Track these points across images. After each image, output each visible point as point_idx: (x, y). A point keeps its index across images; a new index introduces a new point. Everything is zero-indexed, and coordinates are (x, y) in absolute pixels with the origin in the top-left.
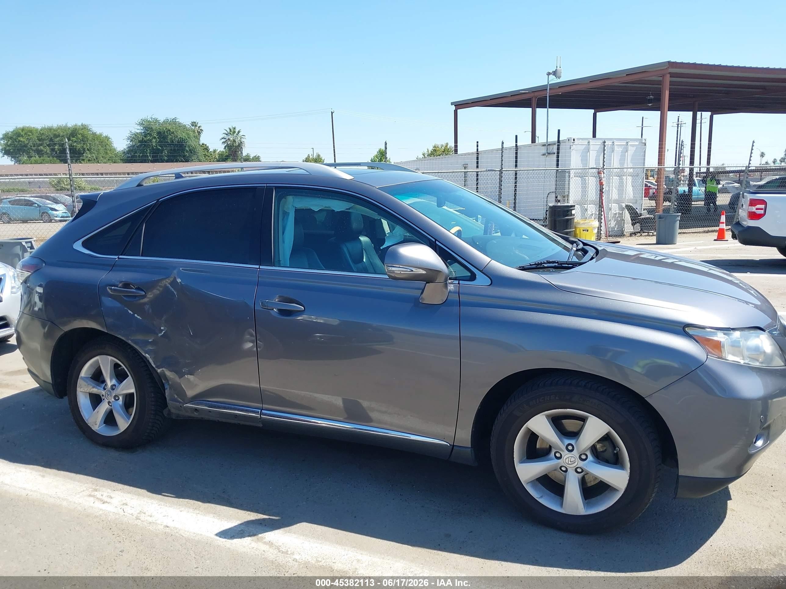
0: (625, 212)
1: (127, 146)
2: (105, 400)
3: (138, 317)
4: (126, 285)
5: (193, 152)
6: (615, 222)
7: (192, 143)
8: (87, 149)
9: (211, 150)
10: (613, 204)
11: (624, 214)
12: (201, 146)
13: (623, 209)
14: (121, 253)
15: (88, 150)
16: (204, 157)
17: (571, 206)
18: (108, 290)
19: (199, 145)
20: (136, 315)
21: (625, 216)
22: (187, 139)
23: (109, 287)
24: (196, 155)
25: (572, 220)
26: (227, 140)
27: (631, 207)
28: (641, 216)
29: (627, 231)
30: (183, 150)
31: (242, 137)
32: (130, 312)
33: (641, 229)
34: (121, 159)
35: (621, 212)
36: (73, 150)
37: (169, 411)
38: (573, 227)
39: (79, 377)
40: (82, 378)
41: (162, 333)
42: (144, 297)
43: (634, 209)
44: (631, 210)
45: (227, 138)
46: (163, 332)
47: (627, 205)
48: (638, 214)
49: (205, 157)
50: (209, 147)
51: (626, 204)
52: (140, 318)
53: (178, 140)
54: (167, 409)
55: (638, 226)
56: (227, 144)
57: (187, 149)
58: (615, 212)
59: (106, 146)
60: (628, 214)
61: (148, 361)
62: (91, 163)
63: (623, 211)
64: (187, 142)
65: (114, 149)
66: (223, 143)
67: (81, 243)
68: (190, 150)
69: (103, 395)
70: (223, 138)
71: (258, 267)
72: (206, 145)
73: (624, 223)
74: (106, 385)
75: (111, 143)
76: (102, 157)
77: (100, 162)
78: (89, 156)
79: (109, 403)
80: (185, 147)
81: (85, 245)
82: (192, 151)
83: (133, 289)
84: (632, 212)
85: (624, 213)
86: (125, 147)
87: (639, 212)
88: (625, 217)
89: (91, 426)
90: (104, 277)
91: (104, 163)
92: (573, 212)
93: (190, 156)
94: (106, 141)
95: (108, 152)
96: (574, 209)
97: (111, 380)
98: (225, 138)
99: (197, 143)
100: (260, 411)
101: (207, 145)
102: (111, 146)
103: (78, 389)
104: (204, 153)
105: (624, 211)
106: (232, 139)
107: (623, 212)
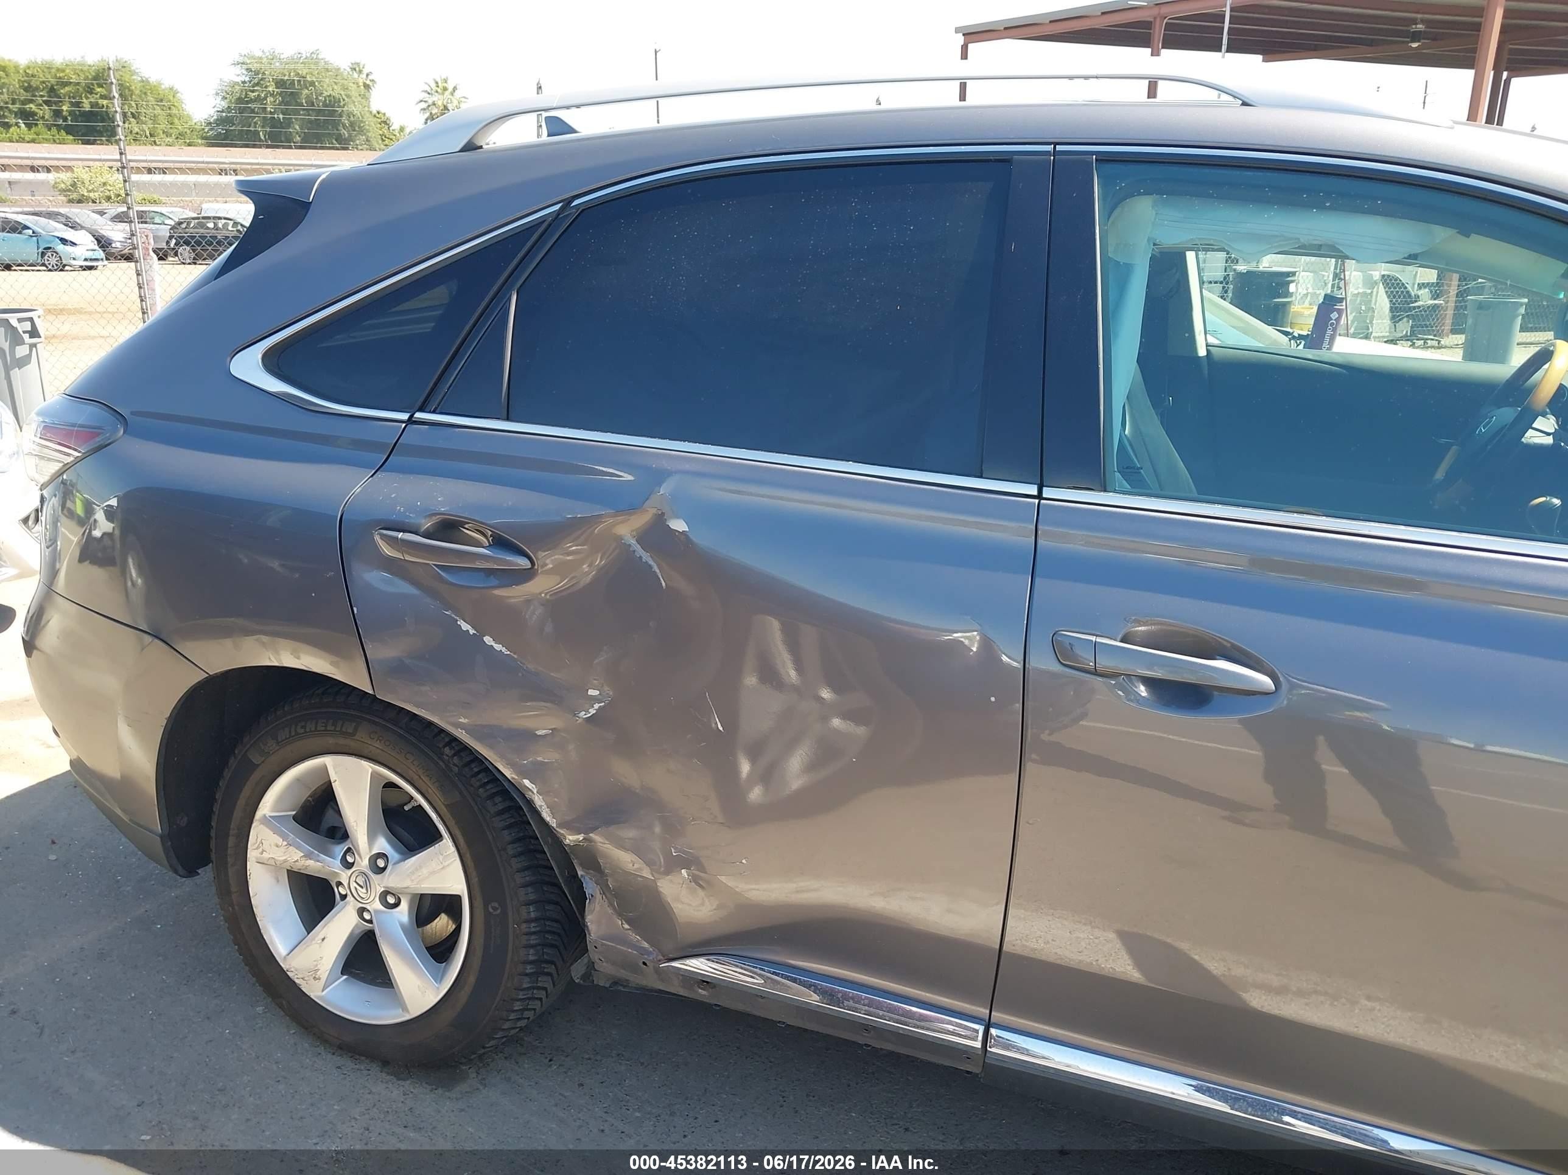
0: (1377, 292)
1: (216, 109)
2: (348, 903)
3: (498, 647)
4: (448, 528)
5: (357, 129)
6: (1354, 314)
7: (354, 108)
8: (132, 113)
9: (395, 126)
10: (1354, 273)
11: (1374, 297)
12: (375, 116)
13: (1372, 284)
14: (419, 403)
15: (134, 116)
16: (380, 142)
17: (1288, 274)
18: (377, 538)
19: (371, 112)
20: (488, 640)
21: (1376, 301)
22: (344, 100)
23: (385, 532)
24: (365, 134)
25: (1288, 306)
26: (429, 106)
27: (1396, 280)
28: (1416, 301)
29: (1377, 335)
30: (336, 124)
31: (463, 100)
32: (465, 626)
33: (1413, 333)
34: (203, 138)
35: (1369, 291)
36: (101, 116)
37: (591, 965)
38: (1288, 323)
39: (254, 817)
40: (265, 820)
41: (592, 711)
42: (527, 575)
43: (1403, 284)
44: (1390, 288)
45: (430, 102)
46: (597, 706)
47: (1383, 276)
48: (1410, 296)
49: (383, 140)
50: (392, 120)
51: (1383, 273)
52: (504, 650)
53: (325, 100)
54: (585, 960)
55: (1405, 327)
56: (431, 113)
57: (344, 120)
58: (1356, 292)
59: (170, 108)
60: (1385, 296)
61: (530, 803)
62: (140, 145)
63: (1373, 288)
64: (344, 105)
65: (189, 116)
66: (422, 110)
67: (260, 356)
68: (352, 124)
69: (339, 884)
70: (421, 101)
71: (1035, 493)
72: (384, 114)
73: (1372, 317)
74: (349, 850)
75: (181, 101)
76: (163, 133)
77: (158, 143)
78: (136, 130)
79: (361, 911)
80: (341, 116)
81: (274, 362)
82: (357, 127)
83: (478, 544)
84: (1392, 292)
85: (1375, 293)
86: (212, 112)
87: (1413, 294)
88: (1375, 304)
89: (297, 981)
90: (357, 489)
91: (167, 145)
92: (1292, 288)
93: (350, 139)
94: (171, 98)
95: (176, 121)
96: (1292, 281)
97: (372, 837)
98: (425, 102)
99: (366, 109)
100: (981, 1029)
101: (387, 115)
102: (180, 107)
103: (252, 854)
104: (381, 132)
105: (1375, 289)
106: (440, 103)
107: (1372, 292)
